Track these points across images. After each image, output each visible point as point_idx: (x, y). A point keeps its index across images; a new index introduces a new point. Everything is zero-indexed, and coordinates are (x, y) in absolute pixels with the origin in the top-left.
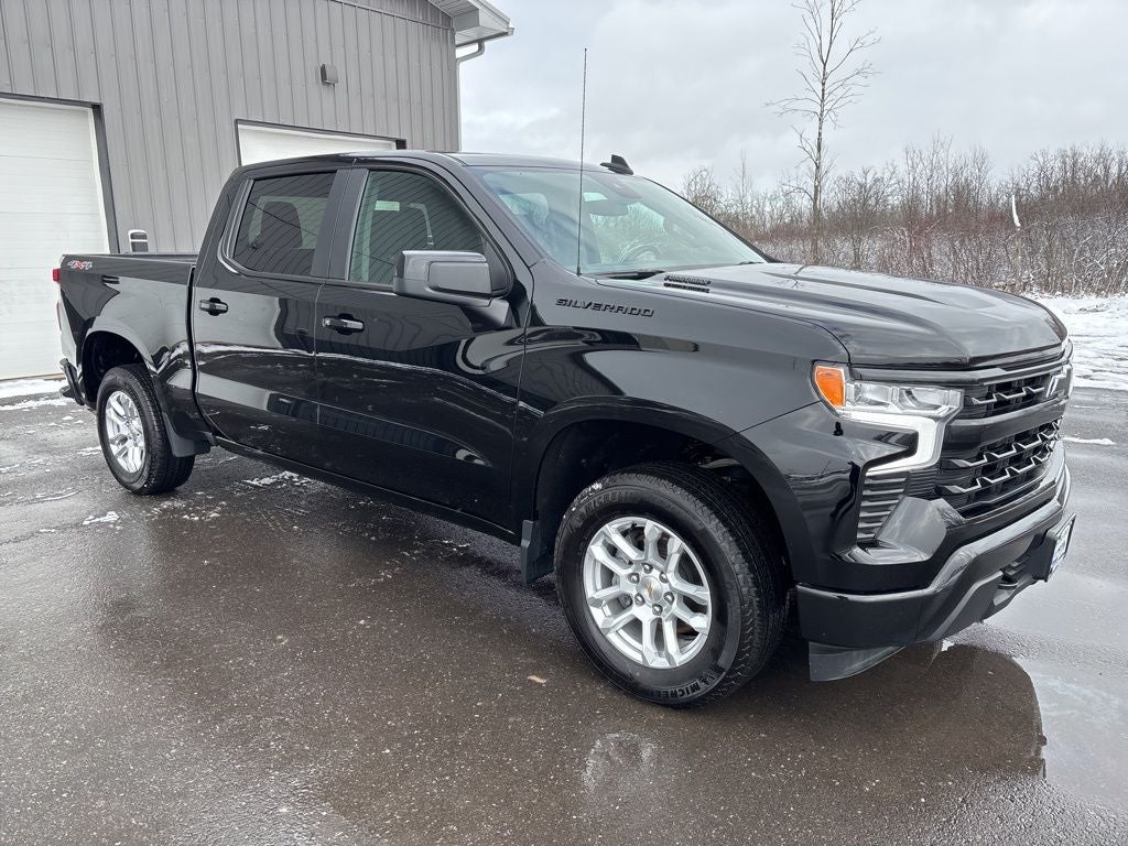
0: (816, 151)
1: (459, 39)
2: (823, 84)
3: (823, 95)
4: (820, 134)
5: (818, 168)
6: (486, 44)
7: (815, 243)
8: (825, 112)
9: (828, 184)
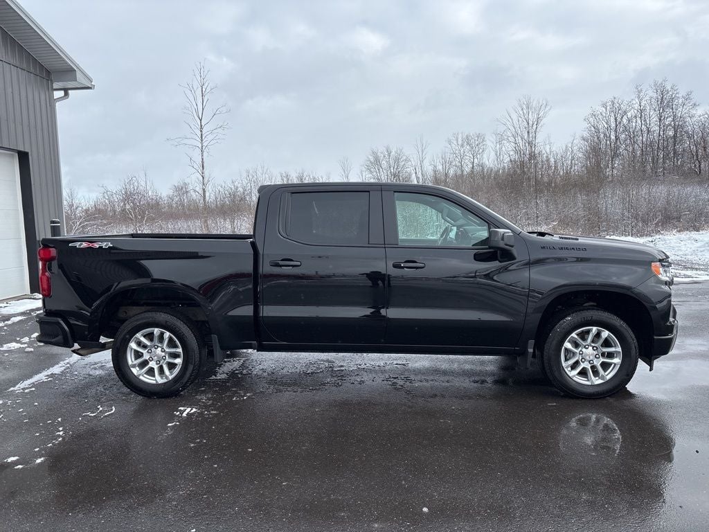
0: (201, 168)
1: (55, 86)
2: (201, 131)
3: (202, 137)
4: (203, 159)
5: (203, 178)
6: (70, 92)
7: (206, 221)
8: (204, 147)
9: (209, 189)
